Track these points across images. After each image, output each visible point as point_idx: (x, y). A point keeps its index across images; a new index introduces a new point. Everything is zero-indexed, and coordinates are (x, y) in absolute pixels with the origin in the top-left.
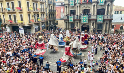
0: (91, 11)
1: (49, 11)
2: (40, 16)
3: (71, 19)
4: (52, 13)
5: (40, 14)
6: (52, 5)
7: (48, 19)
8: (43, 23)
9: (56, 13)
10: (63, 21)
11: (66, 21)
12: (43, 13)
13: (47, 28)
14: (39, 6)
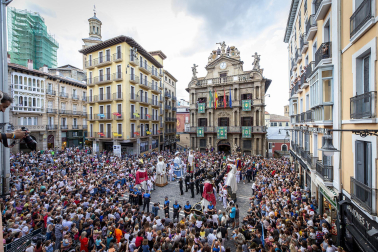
0: (232, 120)
1: (166, 119)
2: (151, 126)
3: (200, 132)
4: (171, 123)
5: (150, 124)
6: (171, 111)
7: (163, 132)
8: (154, 137)
9: (178, 124)
10: (188, 136)
11: (193, 134)
12: (156, 123)
13: (161, 146)
14: (150, 112)
